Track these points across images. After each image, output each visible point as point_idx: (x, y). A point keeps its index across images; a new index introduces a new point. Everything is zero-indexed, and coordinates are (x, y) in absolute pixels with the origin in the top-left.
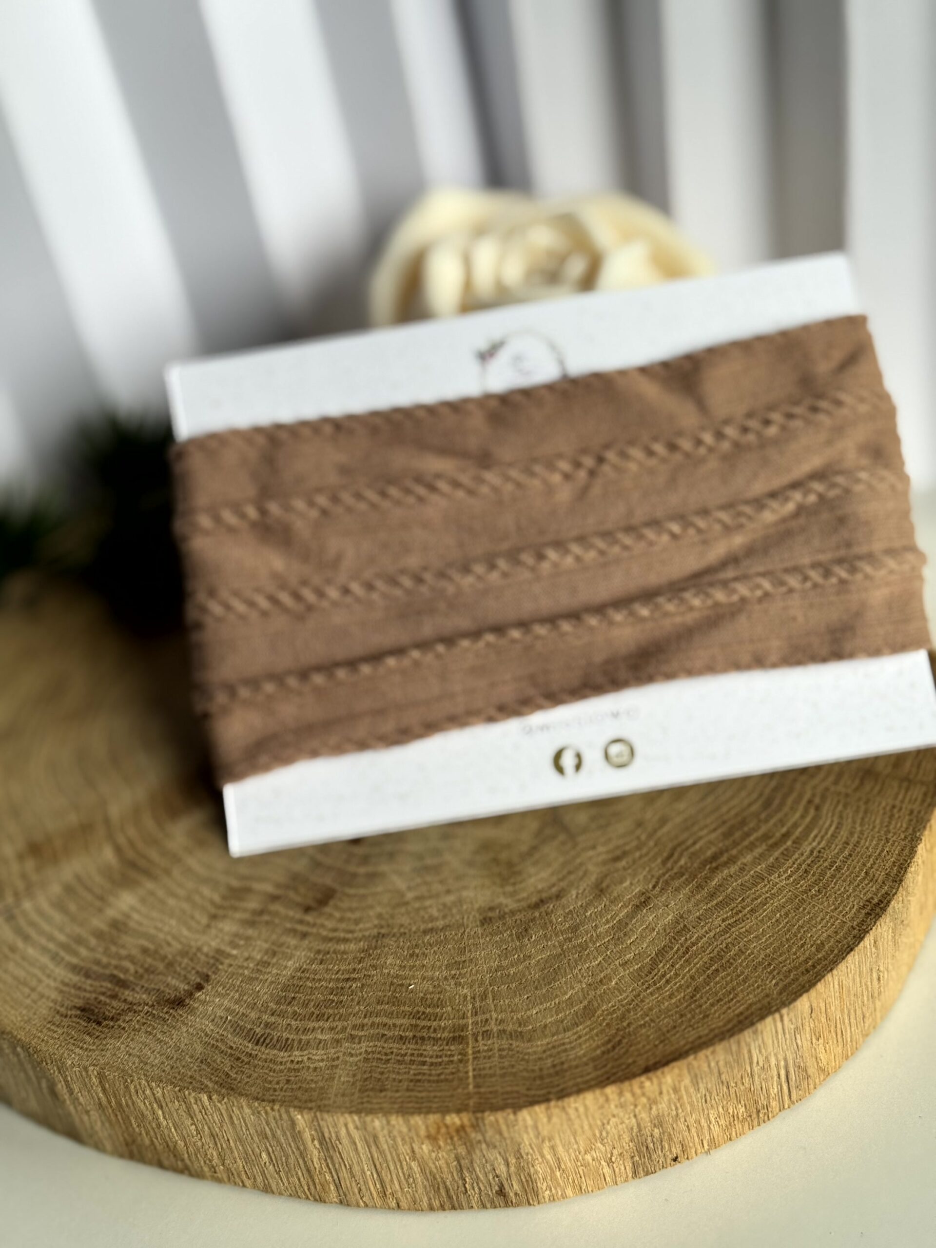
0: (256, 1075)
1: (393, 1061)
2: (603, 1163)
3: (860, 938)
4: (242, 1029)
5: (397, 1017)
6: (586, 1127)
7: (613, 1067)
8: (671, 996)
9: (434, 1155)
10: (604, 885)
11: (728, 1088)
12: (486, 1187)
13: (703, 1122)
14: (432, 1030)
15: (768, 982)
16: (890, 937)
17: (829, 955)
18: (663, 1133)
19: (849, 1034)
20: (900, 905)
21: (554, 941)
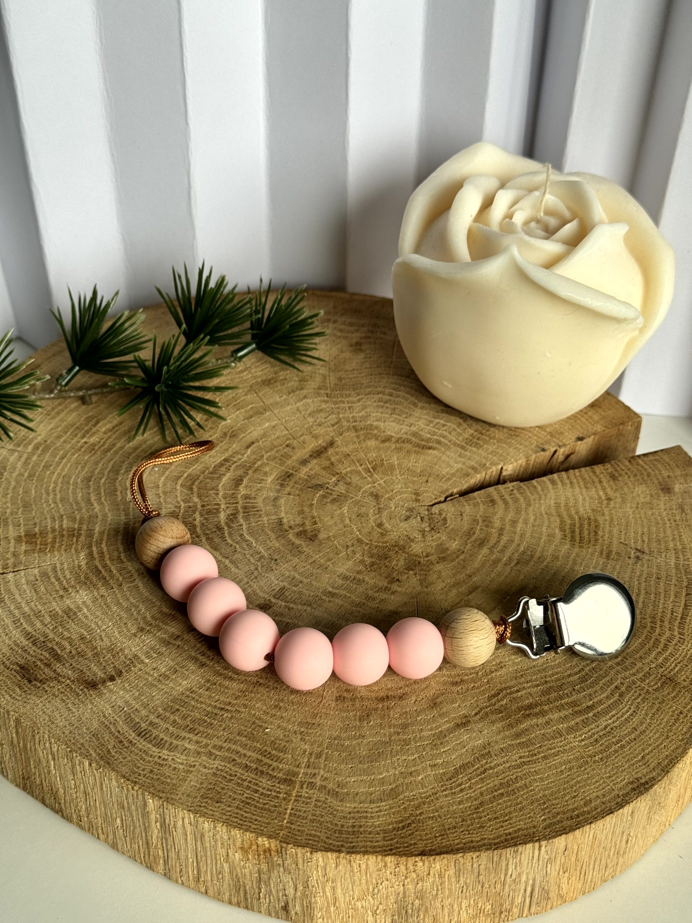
0: (130, 758)
1: (234, 782)
2: (369, 912)
3: (620, 806)
4: (132, 720)
5: (249, 750)
6: (364, 881)
7: (397, 843)
8: (460, 803)
9: (242, 863)
10: (438, 700)
11: (482, 887)
12: (274, 900)
13: (455, 906)
14: (271, 768)
15: (538, 816)
16: (646, 812)
17: (593, 811)
18: (422, 905)
19: (590, 876)
20: (662, 790)
21: (387, 731)
